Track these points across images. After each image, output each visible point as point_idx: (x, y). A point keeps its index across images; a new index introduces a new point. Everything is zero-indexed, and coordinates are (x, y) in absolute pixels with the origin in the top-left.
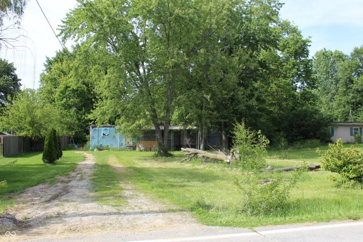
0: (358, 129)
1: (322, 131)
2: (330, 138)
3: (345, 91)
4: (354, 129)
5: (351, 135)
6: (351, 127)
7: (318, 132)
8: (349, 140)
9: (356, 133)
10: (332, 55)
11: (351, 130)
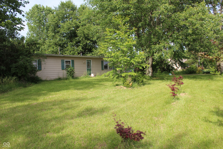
0: (70, 61)
1: (21, 62)
2: (34, 73)
3: (53, 35)
4: (66, 62)
5: (63, 69)
6: (63, 59)
7: (14, 65)
8: (61, 76)
9: (68, 66)
10: (44, 9)
11: (63, 63)
